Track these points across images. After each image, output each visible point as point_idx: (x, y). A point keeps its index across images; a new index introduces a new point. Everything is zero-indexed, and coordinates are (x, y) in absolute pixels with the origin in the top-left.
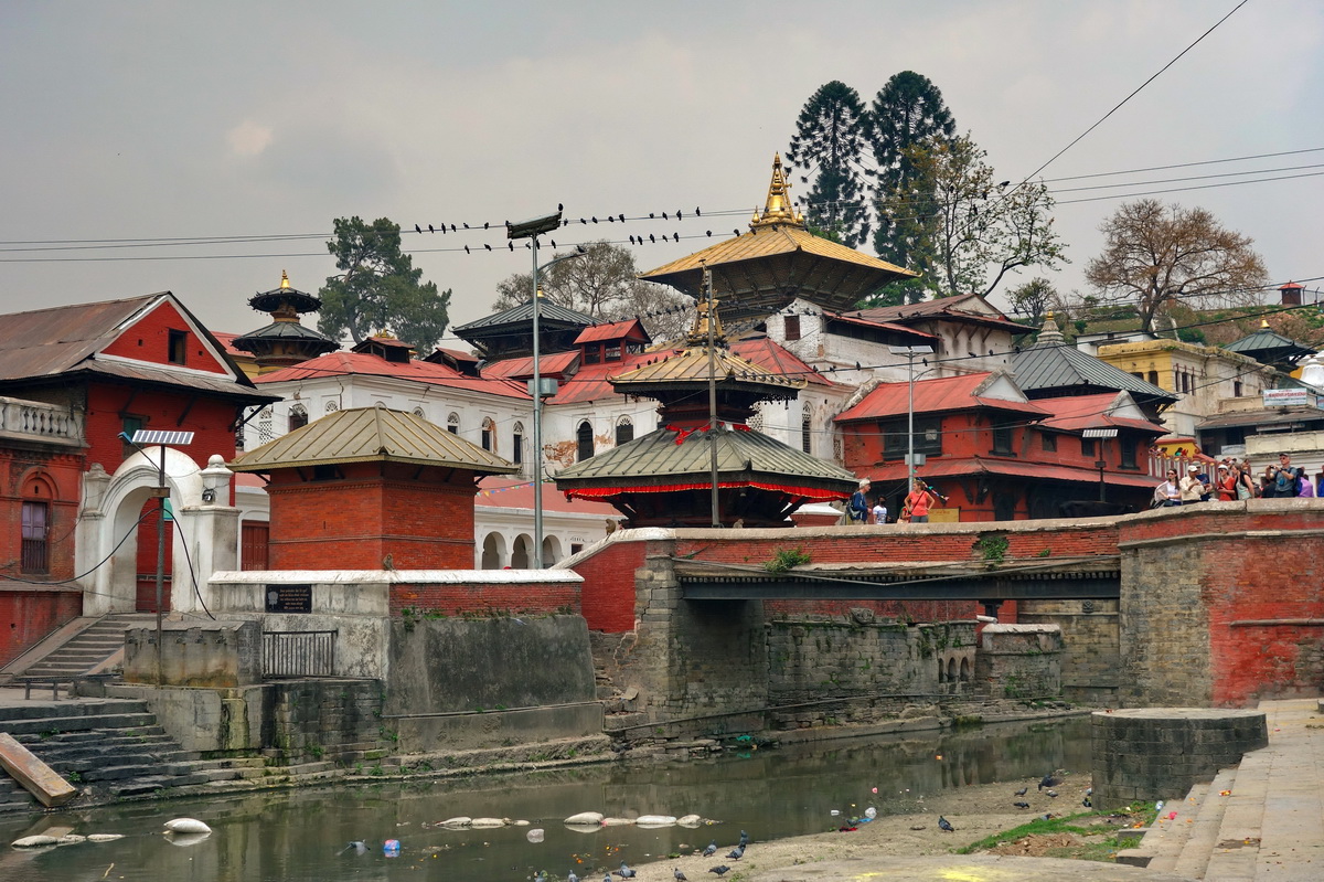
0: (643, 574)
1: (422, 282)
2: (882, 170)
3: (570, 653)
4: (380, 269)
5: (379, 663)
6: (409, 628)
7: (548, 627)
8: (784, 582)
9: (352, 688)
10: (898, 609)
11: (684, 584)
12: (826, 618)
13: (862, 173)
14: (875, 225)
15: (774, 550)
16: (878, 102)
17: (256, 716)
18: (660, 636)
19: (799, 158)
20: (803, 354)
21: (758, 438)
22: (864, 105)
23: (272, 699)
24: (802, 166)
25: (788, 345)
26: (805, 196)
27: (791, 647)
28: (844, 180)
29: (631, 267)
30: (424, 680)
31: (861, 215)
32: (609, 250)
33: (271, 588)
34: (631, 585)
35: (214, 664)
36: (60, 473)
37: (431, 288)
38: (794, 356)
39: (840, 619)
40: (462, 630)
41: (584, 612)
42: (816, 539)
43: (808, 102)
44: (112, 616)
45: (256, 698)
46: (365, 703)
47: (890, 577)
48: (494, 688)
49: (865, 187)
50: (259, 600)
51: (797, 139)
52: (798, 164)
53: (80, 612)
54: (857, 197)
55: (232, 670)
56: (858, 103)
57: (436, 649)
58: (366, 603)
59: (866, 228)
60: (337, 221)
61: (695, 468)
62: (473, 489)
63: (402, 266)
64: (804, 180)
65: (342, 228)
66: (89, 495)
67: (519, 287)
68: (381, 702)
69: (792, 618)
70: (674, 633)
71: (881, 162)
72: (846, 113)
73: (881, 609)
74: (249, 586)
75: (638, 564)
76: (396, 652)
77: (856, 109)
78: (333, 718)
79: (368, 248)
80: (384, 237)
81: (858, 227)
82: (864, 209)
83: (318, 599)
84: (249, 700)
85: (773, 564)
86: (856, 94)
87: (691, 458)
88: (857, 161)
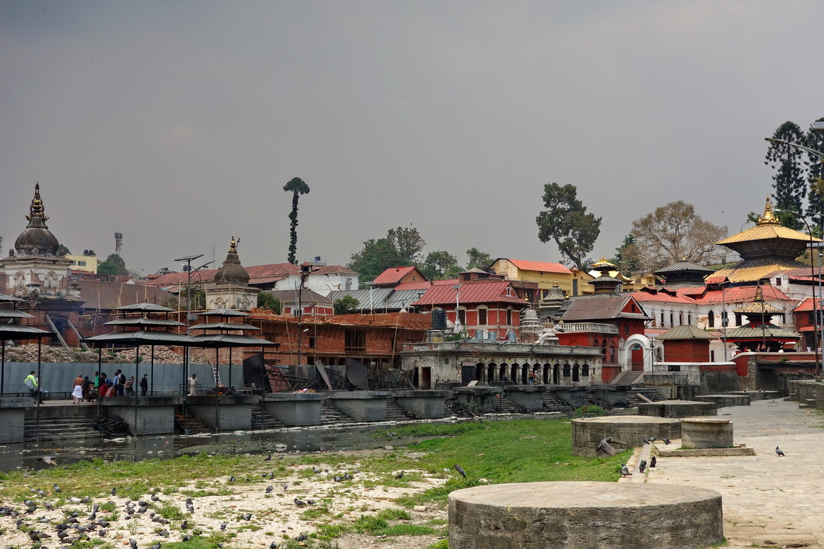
0: (749, 363)
1: (587, 213)
2: (811, 164)
3: (734, 380)
4: (566, 206)
5: (698, 382)
6: (703, 375)
7: (729, 374)
8: (783, 365)
9: (694, 387)
10: (811, 371)
11: (759, 365)
12: (792, 373)
13: (802, 163)
14: (809, 190)
15: (781, 358)
16: (810, 132)
17: (676, 392)
18: (753, 376)
19: (772, 157)
20: (782, 290)
21: (773, 326)
22: (803, 132)
23: (679, 388)
24: (773, 161)
25: (778, 287)
26: (775, 176)
27: (783, 380)
28: (794, 168)
29: (693, 212)
30: (706, 385)
31: (802, 184)
32: (683, 205)
33: (669, 366)
34: (747, 365)
35: (666, 382)
36: (615, 340)
37: (591, 216)
38: (779, 291)
39: (796, 373)
40: (713, 375)
41: (737, 371)
42: (790, 355)
43: (775, 132)
44: (628, 372)
45: (676, 388)
46: (696, 390)
47: (807, 364)
48: (719, 388)
49: (804, 170)
50: (667, 368)
51: (771, 149)
52: (771, 160)
53: (621, 371)
54: (800, 176)
55: (670, 383)
56: (801, 132)
57: (708, 379)
58: (693, 369)
59: (805, 190)
60: (546, 186)
61: (758, 335)
62: (709, 343)
63: (577, 207)
64: (773, 167)
65: (549, 188)
66: (621, 345)
67: (642, 223)
68: (699, 390)
69: (784, 373)
70: (757, 376)
71: (812, 159)
72: (794, 136)
73: (806, 371)
74: (664, 366)
75: (748, 361)
76: (701, 380)
77: (799, 134)
78: (690, 393)
79: (560, 198)
80: (569, 192)
81: (801, 190)
82: (804, 182)
83: (681, 369)
84: (675, 388)
85: (780, 361)
86: (799, 127)
87: (757, 332)
88: (800, 157)
